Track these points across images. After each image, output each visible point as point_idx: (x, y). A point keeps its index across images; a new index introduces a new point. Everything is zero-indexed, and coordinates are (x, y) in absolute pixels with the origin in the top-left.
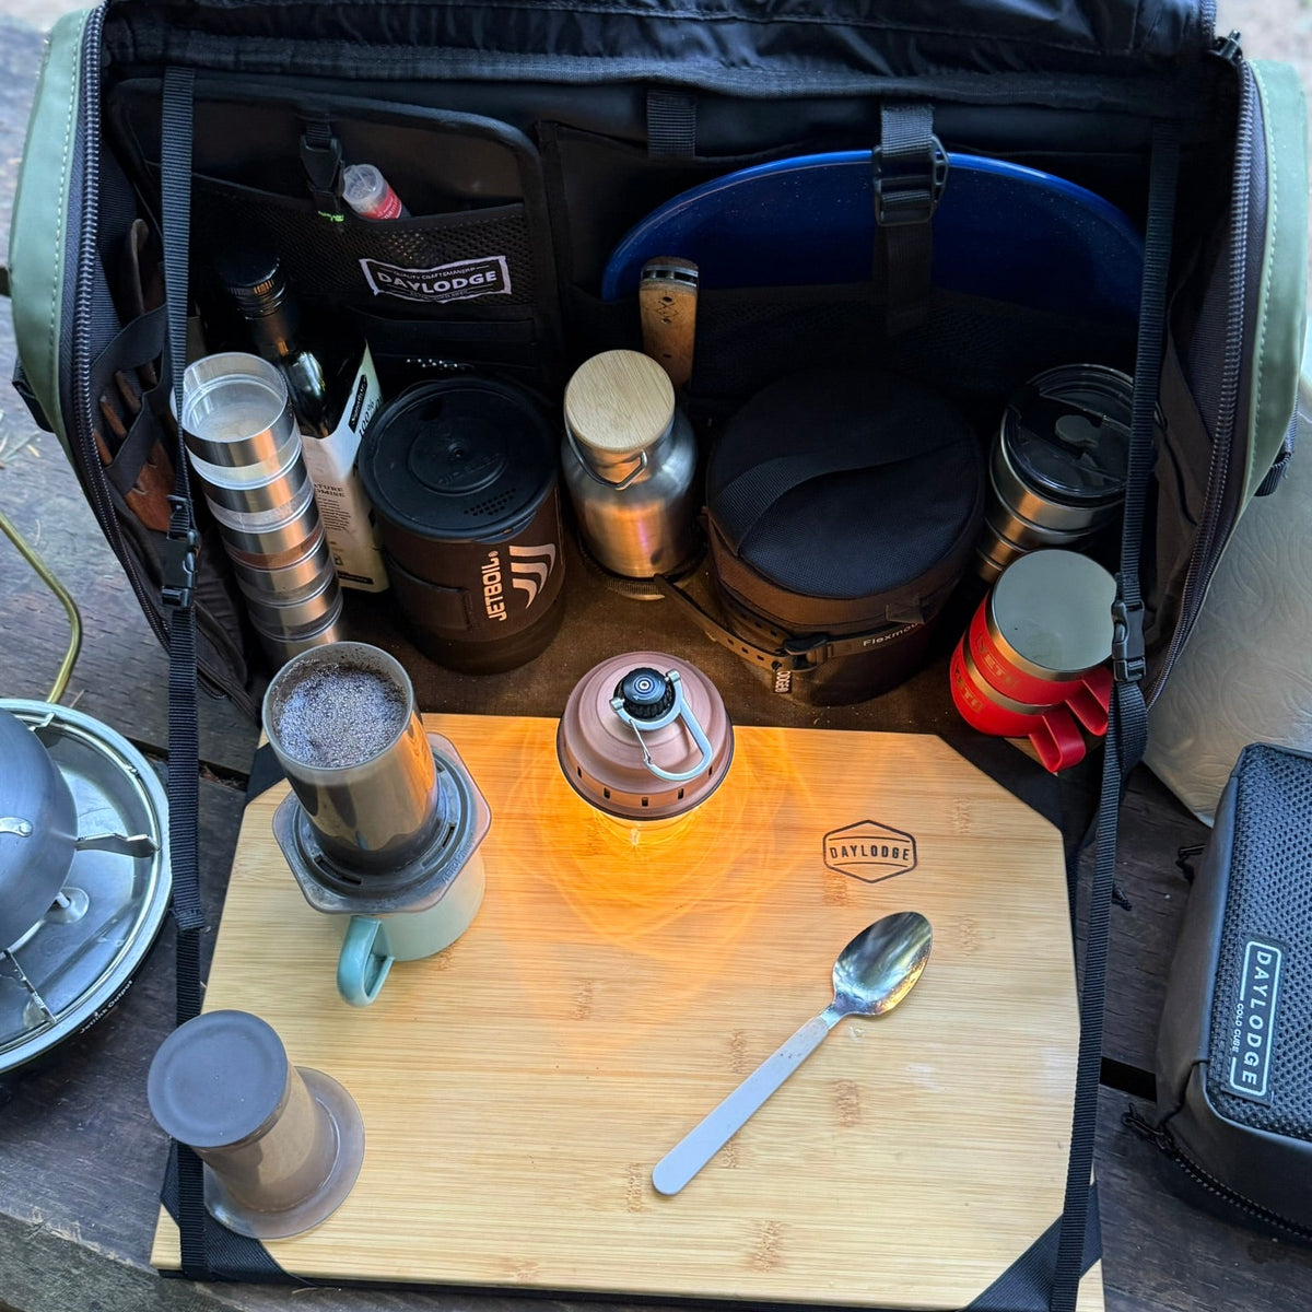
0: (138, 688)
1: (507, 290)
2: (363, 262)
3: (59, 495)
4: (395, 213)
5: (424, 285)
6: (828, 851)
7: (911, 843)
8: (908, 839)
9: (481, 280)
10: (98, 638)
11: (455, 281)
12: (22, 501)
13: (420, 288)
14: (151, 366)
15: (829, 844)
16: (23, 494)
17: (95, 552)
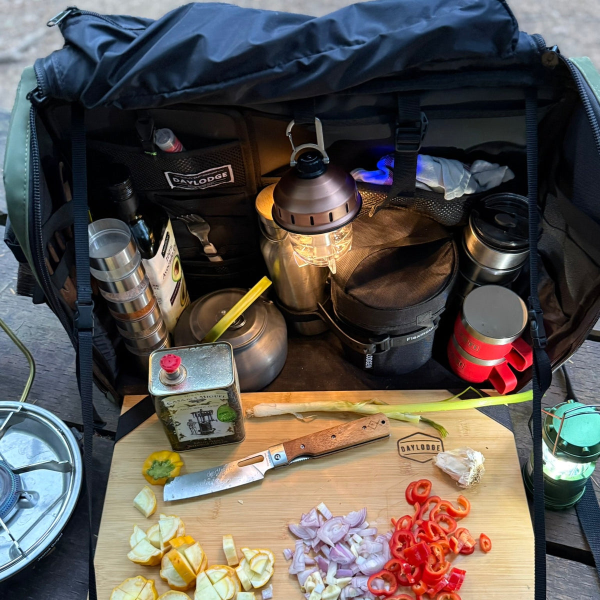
0: (62, 395)
1: (232, 180)
2: (166, 173)
3: (23, 310)
4: (180, 149)
5: (195, 182)
6: (400, 448)
7: (440, 442)
8: (439, 440)
9: (220, 177)
10: (43, 374)
11: (208, 178)
12: (6, 314)
13: (193, 183)
14: (70, 227)
15: (401, 445)
16: (6, 311)
17: (40, 334)
